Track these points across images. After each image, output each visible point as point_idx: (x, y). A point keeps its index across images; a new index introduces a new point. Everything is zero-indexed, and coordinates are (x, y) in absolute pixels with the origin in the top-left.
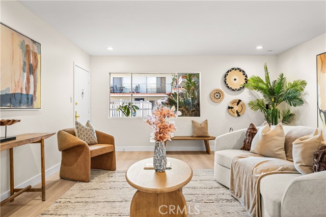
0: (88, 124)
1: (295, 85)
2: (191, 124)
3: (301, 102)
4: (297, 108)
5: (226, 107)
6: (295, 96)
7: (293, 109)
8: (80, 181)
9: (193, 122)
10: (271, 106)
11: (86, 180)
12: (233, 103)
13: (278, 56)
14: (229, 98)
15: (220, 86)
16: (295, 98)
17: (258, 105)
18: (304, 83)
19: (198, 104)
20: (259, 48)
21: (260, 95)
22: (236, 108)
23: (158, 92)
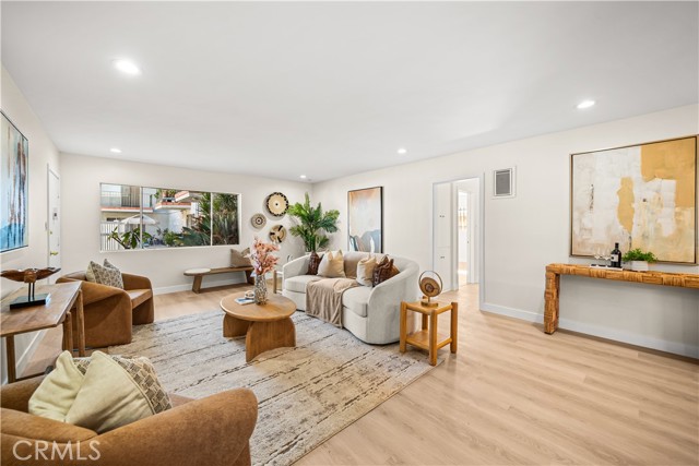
0: (106, 263)
1: (330, 214)
2: (229, 253)
3: (336, 229)
4: (333, 233)
5: (268, 234)
6: (330, 224)
7: (328, 234)
8: (119, 344)
9: (232, 251)
10: (309, 232)
11: (127, 341)
12: (275, 229)
13: (314, 185)
14: (271, 223)
15: (261, 210)
16: (331, 225)
17: (297, 231)
18: (337, 213)
19: (237, 230)
20: (303, 177)
21: (299, 221)
22: (278, 234)
23: (124, 205)
